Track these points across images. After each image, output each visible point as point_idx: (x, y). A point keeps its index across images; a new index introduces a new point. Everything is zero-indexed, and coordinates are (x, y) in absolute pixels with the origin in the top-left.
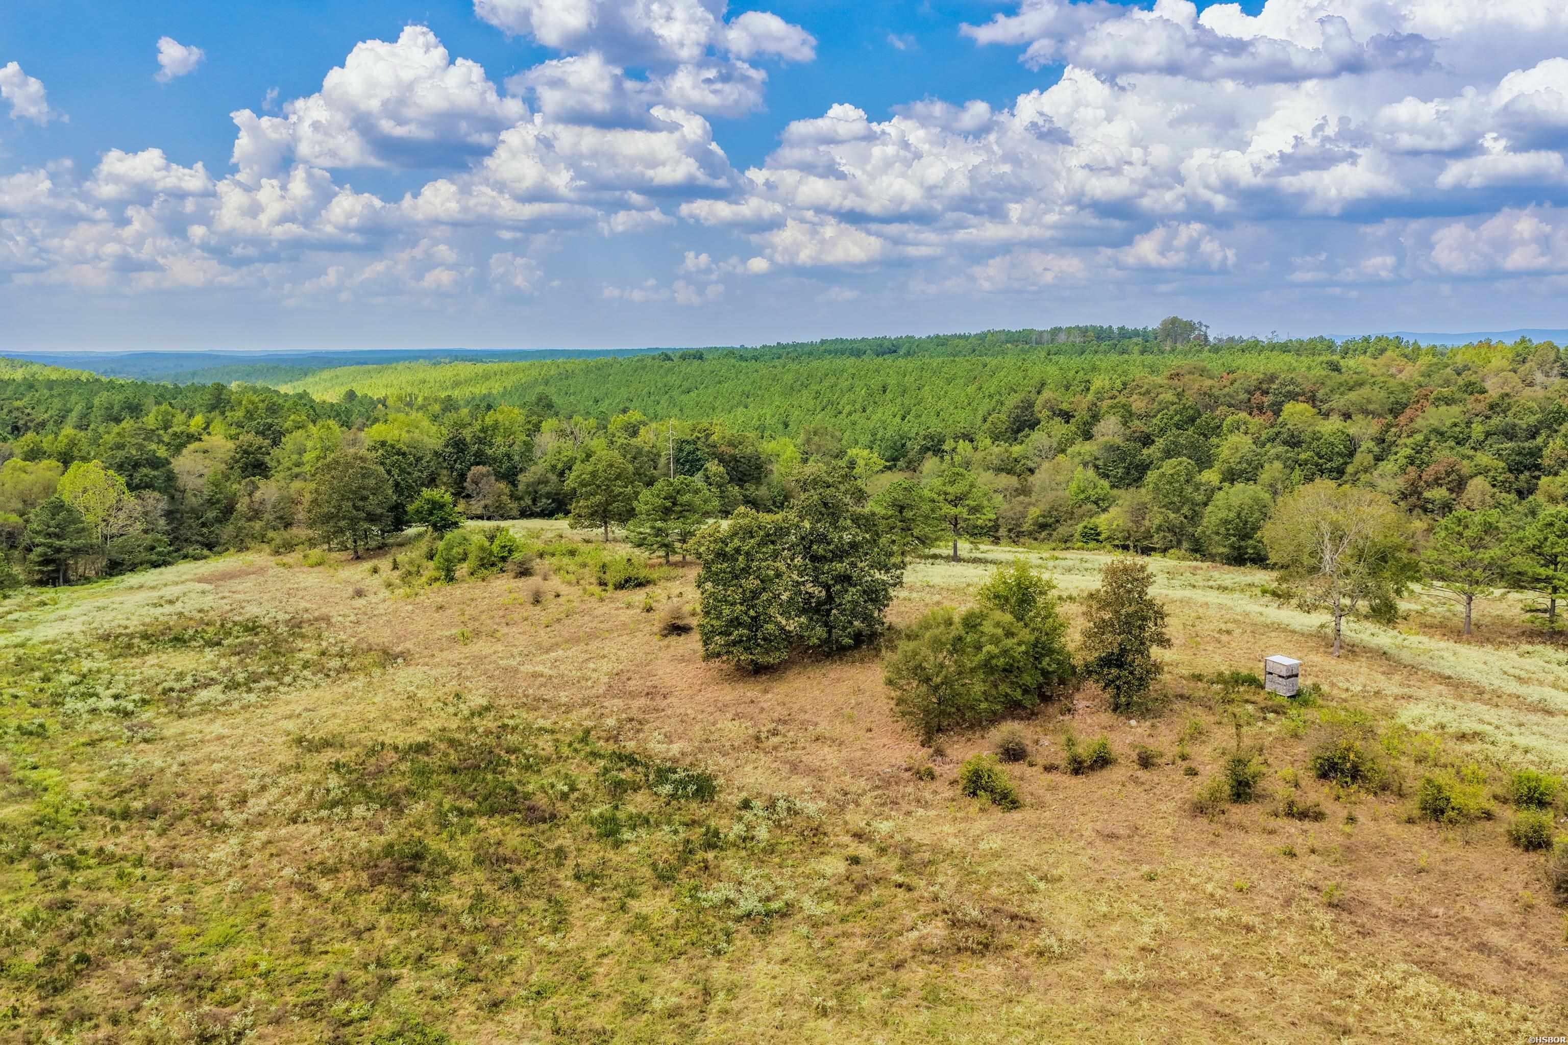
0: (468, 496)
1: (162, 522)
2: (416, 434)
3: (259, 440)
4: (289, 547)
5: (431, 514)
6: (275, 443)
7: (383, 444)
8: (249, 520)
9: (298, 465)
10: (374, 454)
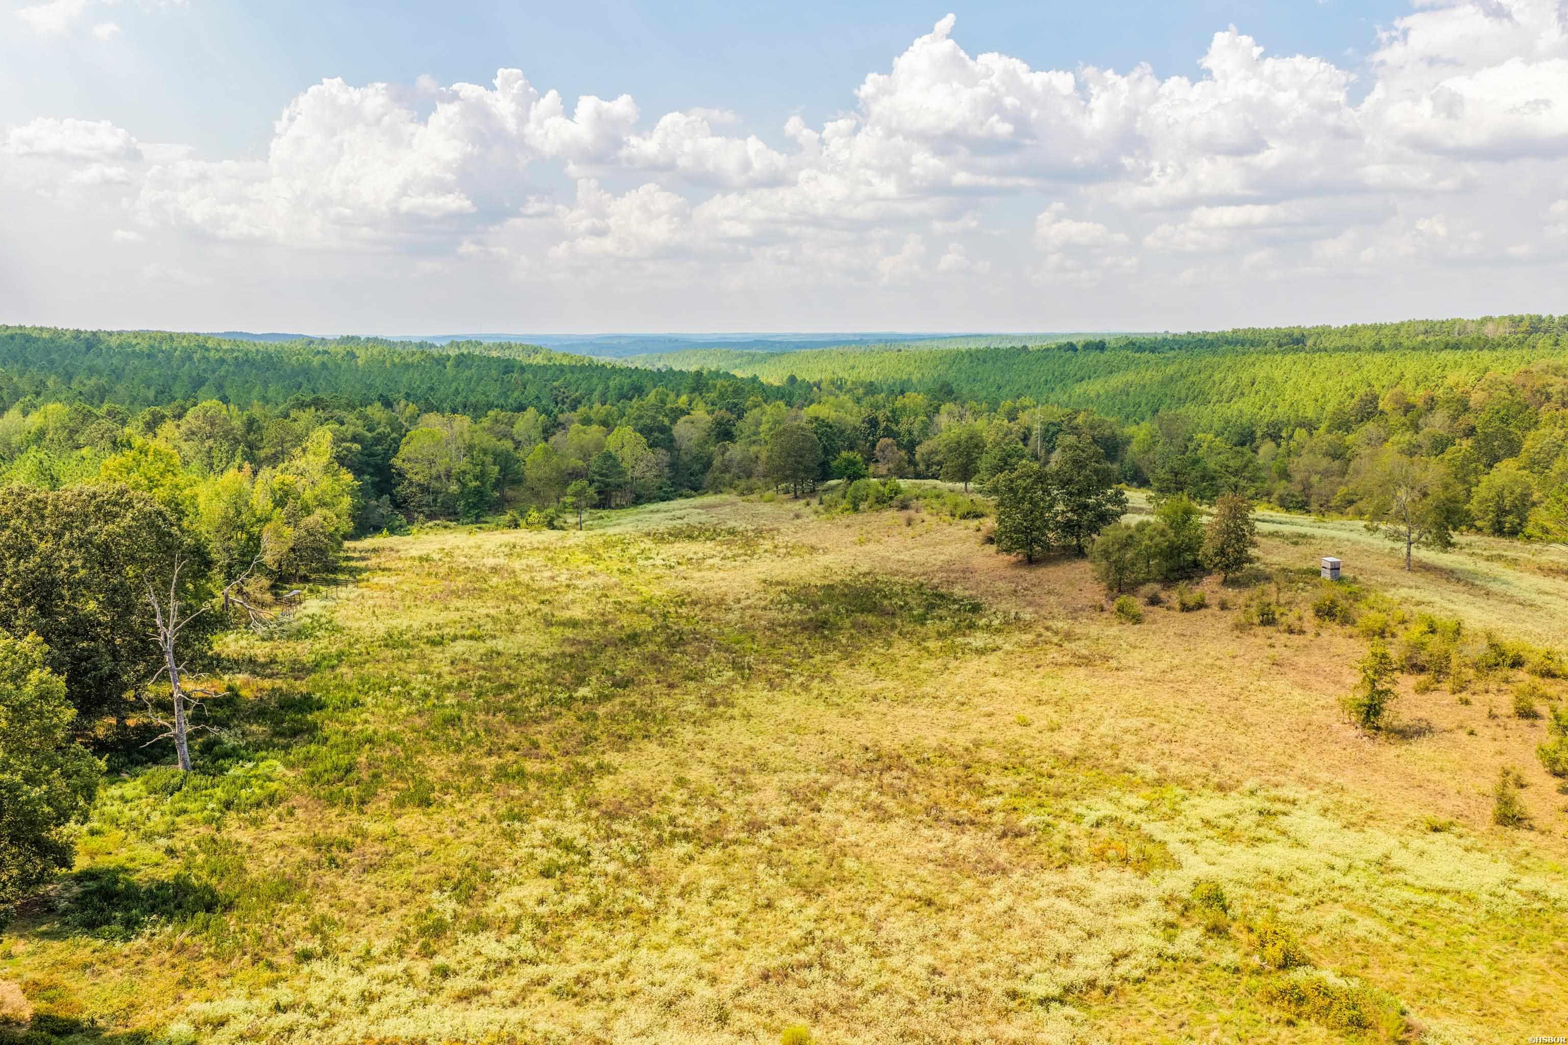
0: (877, 461)
1: (667, 470)
2: (842, 414)
3: (728, 415)
4: (751, 491)
5: (847, 469)
6: (740, 417)
7: (817, 419)
8: (722, 472)
9: (755, 434)
10: (810, 426)
